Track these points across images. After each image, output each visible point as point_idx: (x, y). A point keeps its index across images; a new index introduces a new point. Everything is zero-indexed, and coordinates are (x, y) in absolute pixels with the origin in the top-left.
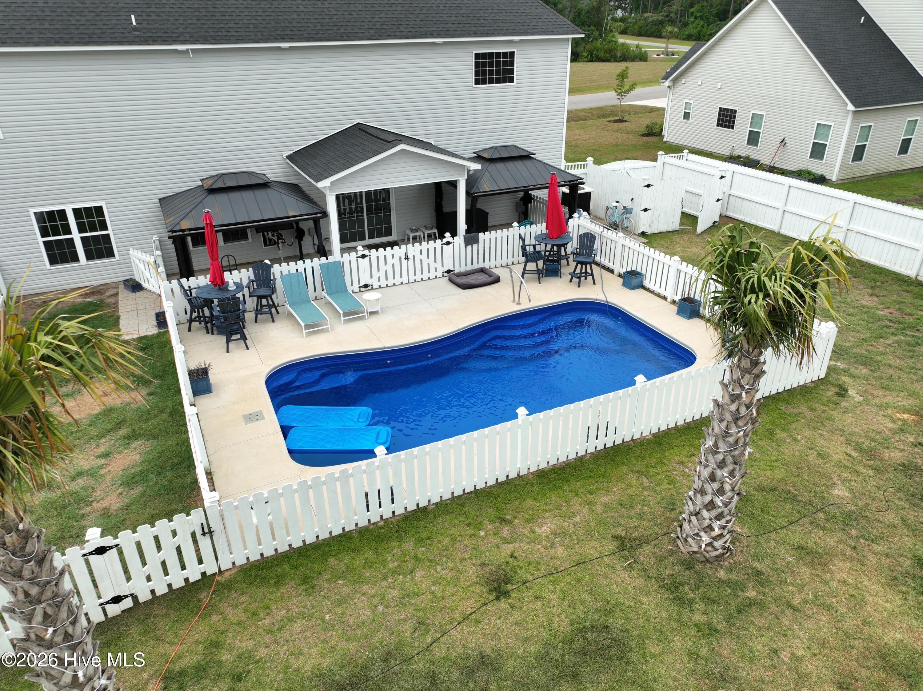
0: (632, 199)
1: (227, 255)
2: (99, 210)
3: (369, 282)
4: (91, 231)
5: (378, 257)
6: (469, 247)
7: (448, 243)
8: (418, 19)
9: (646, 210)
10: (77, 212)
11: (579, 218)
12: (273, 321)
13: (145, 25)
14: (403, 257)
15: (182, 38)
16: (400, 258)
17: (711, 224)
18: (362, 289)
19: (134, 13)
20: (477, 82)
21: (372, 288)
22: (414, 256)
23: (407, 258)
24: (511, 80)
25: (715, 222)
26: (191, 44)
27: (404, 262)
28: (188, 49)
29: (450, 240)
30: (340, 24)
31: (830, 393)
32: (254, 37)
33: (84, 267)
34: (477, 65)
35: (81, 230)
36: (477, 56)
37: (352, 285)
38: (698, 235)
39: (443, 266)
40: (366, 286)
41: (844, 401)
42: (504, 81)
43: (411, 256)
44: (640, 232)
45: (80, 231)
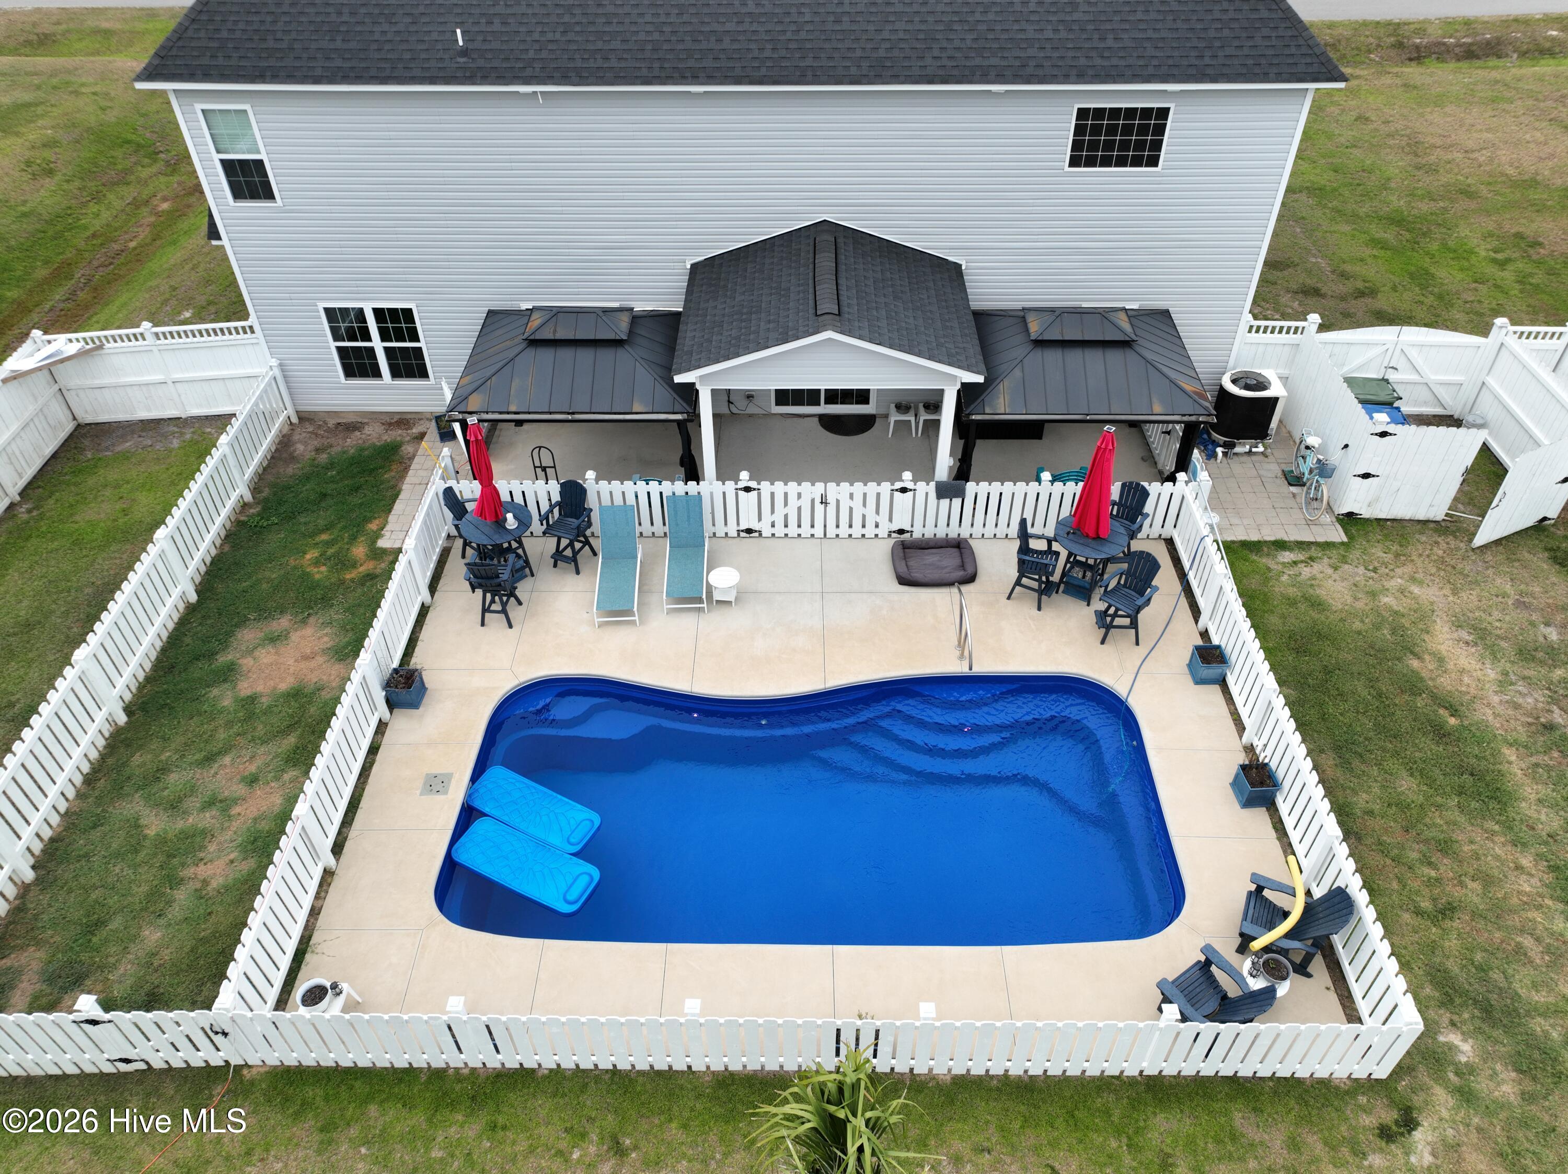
0: (1346, 446)
1: (540, 447)
2: (408, 313)
3: (755, 525)
4: (397, 341)
5: (772, 494)
6: (945, 502)
7: (904, 490)
8: (970, 36)
9: (1366, 476)
10: (378, 313)
11: (1187, 483)
12: (578, 572)
13: (477, 45)
14: (818, 500)
15: (529, 72)
16: (813, 501)
17: (1530, 521)
18: (743, 534)
19: (460, 24)
20: (1075, 162)
21: (760, 535)
22: (838, 501)
23: (824, 502)
24: (1153, 161)
25: (1545, 519)
26: (538, 84)
27: (819, 508)
28: (535, 93)
29: (910, 485)
30: (808, 46)
31: (1368, 1121)
32: (645, 72)
33: (389, 387)
34: (1079, 130)
35: (385, 336)
36: (1082, 114)
37: (726, 524)
38: (1473, 550)
39: (891, 520)
40: (749, 531)
41: (1381, 1150)
42: (1137, 162)
43: (831, 499)
44: (1345, 511)
45: (383, 340)
